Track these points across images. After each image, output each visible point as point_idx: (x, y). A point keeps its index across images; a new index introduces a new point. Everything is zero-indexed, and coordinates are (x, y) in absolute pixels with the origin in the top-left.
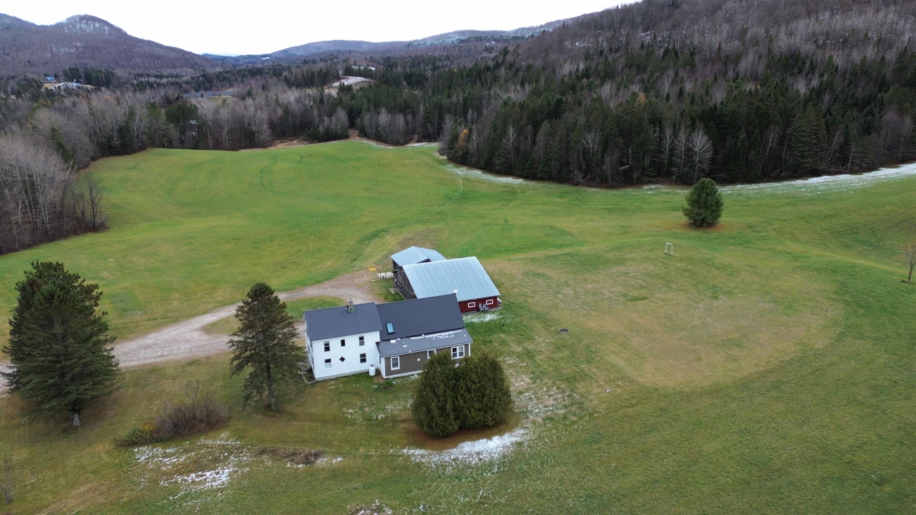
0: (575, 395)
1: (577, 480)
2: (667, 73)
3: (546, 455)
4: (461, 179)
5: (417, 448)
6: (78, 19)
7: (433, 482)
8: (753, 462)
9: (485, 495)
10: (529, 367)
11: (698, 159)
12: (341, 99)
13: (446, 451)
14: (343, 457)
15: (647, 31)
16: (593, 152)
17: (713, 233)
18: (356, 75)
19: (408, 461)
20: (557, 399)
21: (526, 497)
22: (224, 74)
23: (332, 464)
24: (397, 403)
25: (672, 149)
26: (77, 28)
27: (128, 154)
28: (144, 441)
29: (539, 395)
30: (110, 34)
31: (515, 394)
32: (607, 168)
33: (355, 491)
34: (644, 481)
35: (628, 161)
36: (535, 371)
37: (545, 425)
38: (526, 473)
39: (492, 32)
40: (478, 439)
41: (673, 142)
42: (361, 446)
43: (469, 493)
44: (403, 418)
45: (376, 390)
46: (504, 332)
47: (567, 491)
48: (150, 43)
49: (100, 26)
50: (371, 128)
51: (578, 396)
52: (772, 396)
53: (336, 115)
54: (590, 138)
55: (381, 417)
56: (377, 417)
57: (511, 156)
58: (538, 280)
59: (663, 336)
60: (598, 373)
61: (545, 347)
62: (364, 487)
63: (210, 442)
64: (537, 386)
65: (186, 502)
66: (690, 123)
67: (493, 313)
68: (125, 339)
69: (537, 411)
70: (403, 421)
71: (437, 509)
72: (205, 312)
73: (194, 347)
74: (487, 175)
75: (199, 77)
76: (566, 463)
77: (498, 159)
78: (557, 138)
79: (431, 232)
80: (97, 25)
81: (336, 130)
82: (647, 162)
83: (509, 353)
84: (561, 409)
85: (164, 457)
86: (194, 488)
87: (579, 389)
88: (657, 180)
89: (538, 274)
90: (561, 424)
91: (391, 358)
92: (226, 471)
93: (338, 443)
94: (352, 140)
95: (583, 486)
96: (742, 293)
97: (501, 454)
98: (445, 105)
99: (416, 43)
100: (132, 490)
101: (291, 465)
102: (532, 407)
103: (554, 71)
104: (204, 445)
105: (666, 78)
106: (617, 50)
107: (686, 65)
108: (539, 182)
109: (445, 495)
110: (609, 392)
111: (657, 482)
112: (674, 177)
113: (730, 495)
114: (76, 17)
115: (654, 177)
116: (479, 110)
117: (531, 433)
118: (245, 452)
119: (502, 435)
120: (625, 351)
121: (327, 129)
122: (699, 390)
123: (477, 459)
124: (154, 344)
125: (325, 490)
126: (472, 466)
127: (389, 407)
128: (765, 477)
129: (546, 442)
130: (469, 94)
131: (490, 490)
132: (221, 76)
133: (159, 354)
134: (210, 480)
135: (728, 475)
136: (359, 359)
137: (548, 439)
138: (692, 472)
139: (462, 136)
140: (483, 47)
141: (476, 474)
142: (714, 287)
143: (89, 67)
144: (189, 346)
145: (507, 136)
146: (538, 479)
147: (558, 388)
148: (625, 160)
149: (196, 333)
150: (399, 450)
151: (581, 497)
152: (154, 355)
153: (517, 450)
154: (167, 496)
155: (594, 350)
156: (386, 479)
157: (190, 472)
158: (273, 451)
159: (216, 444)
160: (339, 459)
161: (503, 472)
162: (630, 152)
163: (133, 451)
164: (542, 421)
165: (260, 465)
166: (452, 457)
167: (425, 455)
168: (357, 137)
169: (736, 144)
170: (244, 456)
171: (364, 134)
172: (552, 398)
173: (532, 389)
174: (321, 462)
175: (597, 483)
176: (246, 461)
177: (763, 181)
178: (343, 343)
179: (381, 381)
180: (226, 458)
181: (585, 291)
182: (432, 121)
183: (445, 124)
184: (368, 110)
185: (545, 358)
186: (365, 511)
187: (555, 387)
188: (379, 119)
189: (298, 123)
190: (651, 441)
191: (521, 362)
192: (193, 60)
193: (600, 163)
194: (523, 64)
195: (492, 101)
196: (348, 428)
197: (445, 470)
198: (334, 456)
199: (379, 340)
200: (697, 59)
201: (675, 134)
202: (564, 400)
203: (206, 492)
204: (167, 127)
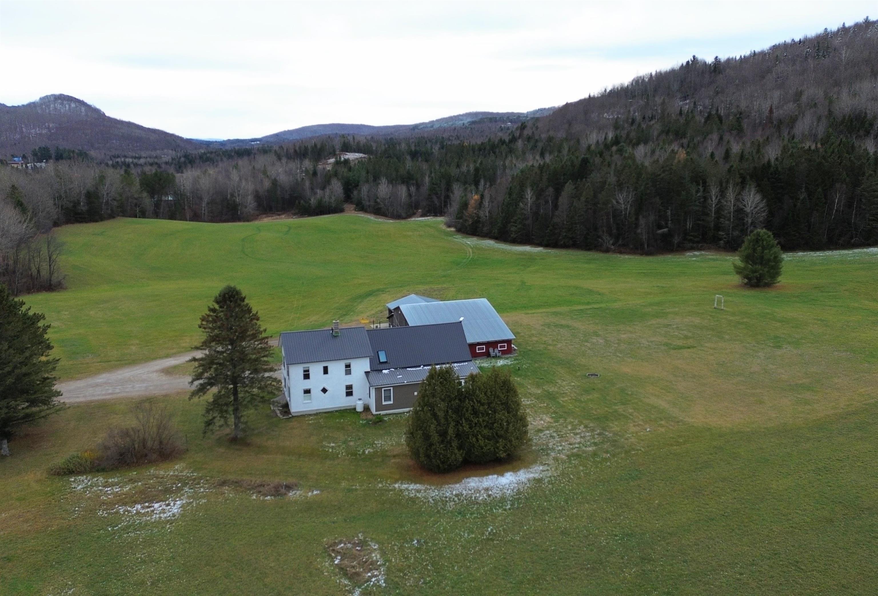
0: (607, 434)
1: (610, 517)
2: (710, 136)
3: (570, 491)
4: (471, 248)
5: (411, 483)
6: (52, 99)
7: (431, 517)
8: (835, 500)
9: (494, 531)
10: (551, 408)
11: (750, 221)
12: (336, 171)
13: (447, 486)
14: (320, 490)
15: (685, 100)
16: (626, 214)
17: (771, 293)
18: (355, 151)
19: (400, 496)
20: (584, 437)
21: (546, 535)
22: (208, 155)
23: (307, 497)
24: (389, 439)
25: (719, 209)
26: (51, 109)
27: (96, 221)
28: (83, 469)
29: (562, 433)
30: (87, 115)
31: (532, 432)
32: (642, 231)
33: (333, 525)
34: (697, 519)
35: (667, 224)
36: (557, 411)
37: (570, 462)
38: (547, 510)
39: (508, 113)
40: (487, 475)
41: (719, 202)
42: (343, 480)
43: (475, 529)
44: (395, 453)
45: (364, 425)
46: (520, 376)
47: (598, 529)
48: (130, 125)
49: (77, 107)
50: (369, 201)
51: (611, 435)
52: (855, 436)
53: (331, 187)
54: (621, 197)
55: (369, 452)
56: (364, 451)
57: (529, 222)
58: (562, 330)
59: (715, 381)
60: (635, 414)
61: (570, 390)
62: (345, 520)
63: (162, 473)
64: (560, 425)
65: (128, 533)
66: (740, 180)
67: (507, 359)
68: (72, 379)
69: (560, 448)
70: (394, 456)
71: (434, 545)
72: (167, 356)
73: (151, 386)
74: (501, 245)
75: (180, 158)
76: (597, 500)
77: (514, 226)
78: (583, 199)
79: (435, 291)
80: (73, 105)
81: (330, 203)
82: (689, 225)
83: (525, 394)
84: (590, 446)
85: (105, 487)
86: (138, 519)
87: (612, 428)
88: (701, 246)
89: (562, 325)
90: (591, 461)
91: (383, 389)
92: (178, 502)
93: (315, 477)
94: (347, 214)
95: (619, 524)
96: (812, 343)
97: (515, 491)
98: (453, 175)
99: (422, 126)
100: (64, 519)
101: (256, 496)
102: (554, 444)
103: (578, 141)
104: (153, 475)
105: (710, 142)
106: (652, 118)
107: (732, 130)
108: (562, 250)
109: (445, 531)
110: (649, 431)
111: (713, 520)
112: (722, 242)
113: (807, 534)
114: (50, 96)
115: (698, 242)
116: (492, 180)
117: (553, 469)
118: (203, 483)
119: (516, 472)
120: (668, 394)
121: (320, 203)
122: (763, 430)
123: (485, 495)
124: (106, 383)
125: (297, 523)
126: (479, 501)
127: (379, 442)
128: (853, 516)
129: (571, 479)
130: (481, 163)
131: (501, 526)
132: (205, 157)
133: (110, 391)
134: (158, 512)
135: (804, 513)
136: (344, 391)
137: (573, 476)
138: (758, 509)
139: (472, 202)
140: (498, 127)
141: (484, 510)
142: (776, 337)
143: (61, 148)
144: (145, 385)
145: (525, 200)
146: (562, 516)
147: (586, 427)
148: (663, 223)
149: (155, 374)
150: (389, 484)
151: (616, 536)
152: (104, 393)
153: (535, 487)
154: (104, 527)
155: (630, 393)
156: (372, 514)
157: (135, 502)
158: (236, 482)
159: (169, 475)
160: (315, 492)
161: (518, 508)
162: (669, 213)
163: (68, 480)
164: (567, 458)
165: (220, 497)
166: (454, 493)
167: (421, 490)
168: (354, 211)
169: (795, 206)
170: (201, 487)
171: (361, 207)
172: (578, 436)
173: (554, 428)
174: (293, 495)
175: (637, 521)
176: (203, 492)
177: (829, 249)
178: (326, 371)
179: (370, 417)
180: (179, 489)
181: (618, 340)
182: (439, 192)
183: (453, 193)
184: (367, 181)
185: (570, 400)
186: (345, 544)
187: (583, 426)
188: (379, 190)
189: (287, 196)
190: (704, 478)
191: (541, 403)
192: (175, 142)
193: (634, 226)
194: (543, 136)
195: (507, 171)
196: (328, 463)
197: (445, 505)
198: (310, 489)
199: (369, 370)
200: (745, 124)
201: (722, 193)
202: (594, 438)
203: (152, 523)
204: (140, 196)
